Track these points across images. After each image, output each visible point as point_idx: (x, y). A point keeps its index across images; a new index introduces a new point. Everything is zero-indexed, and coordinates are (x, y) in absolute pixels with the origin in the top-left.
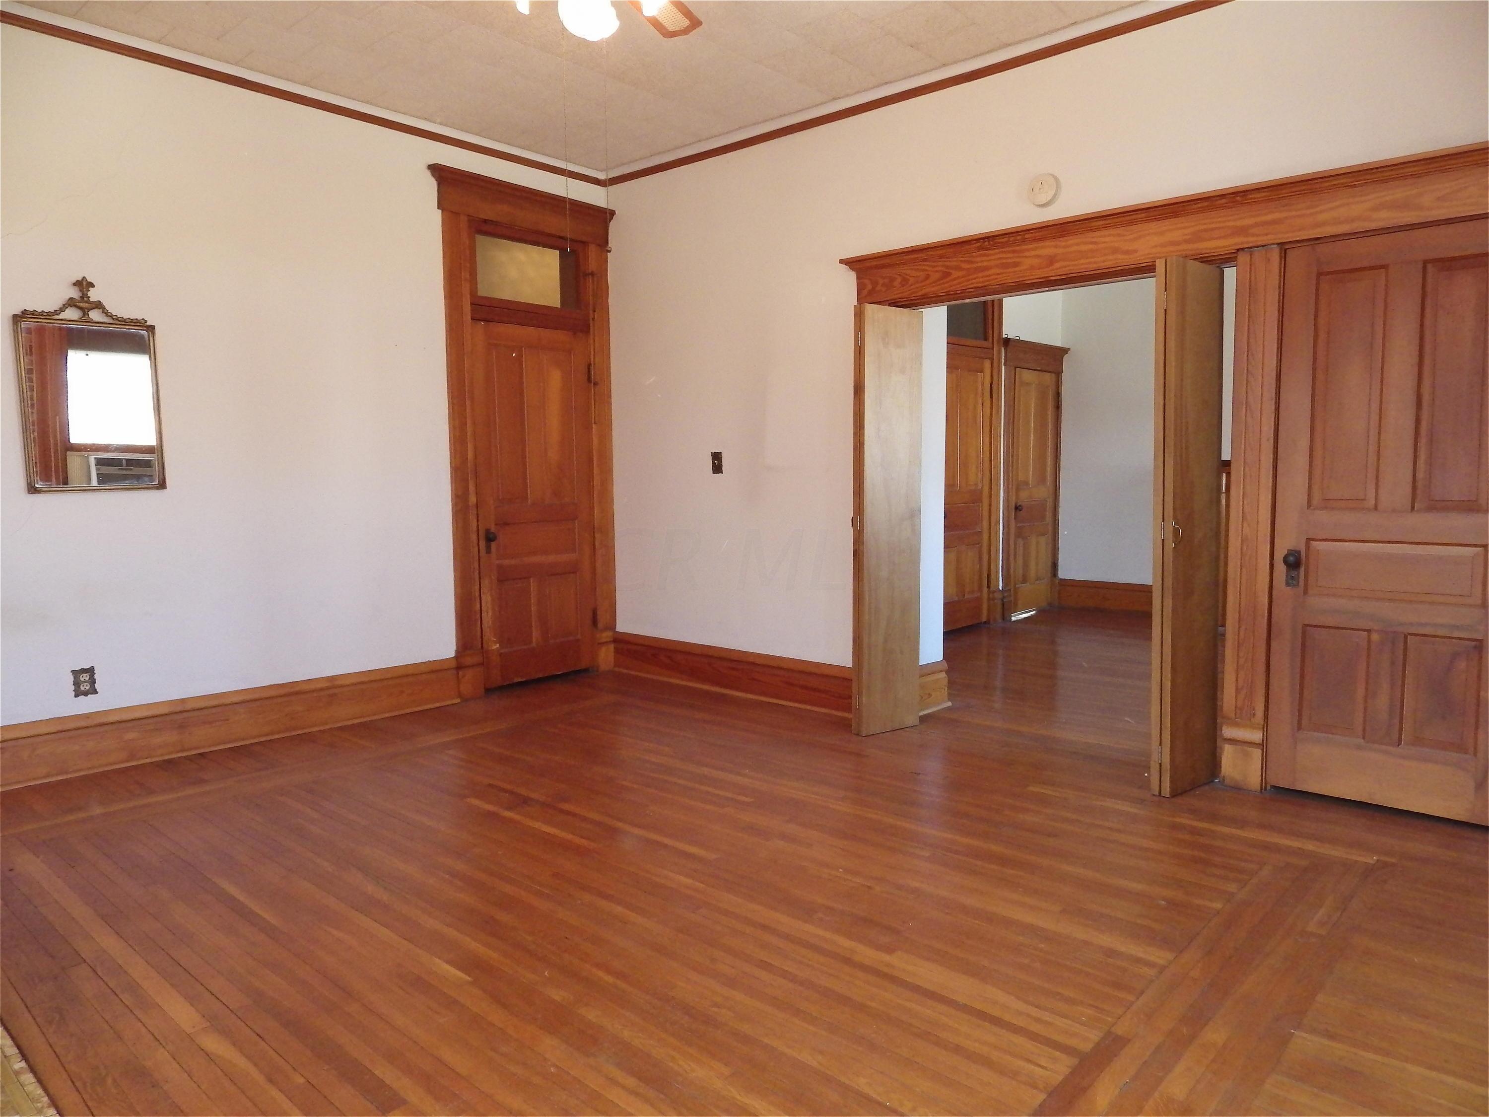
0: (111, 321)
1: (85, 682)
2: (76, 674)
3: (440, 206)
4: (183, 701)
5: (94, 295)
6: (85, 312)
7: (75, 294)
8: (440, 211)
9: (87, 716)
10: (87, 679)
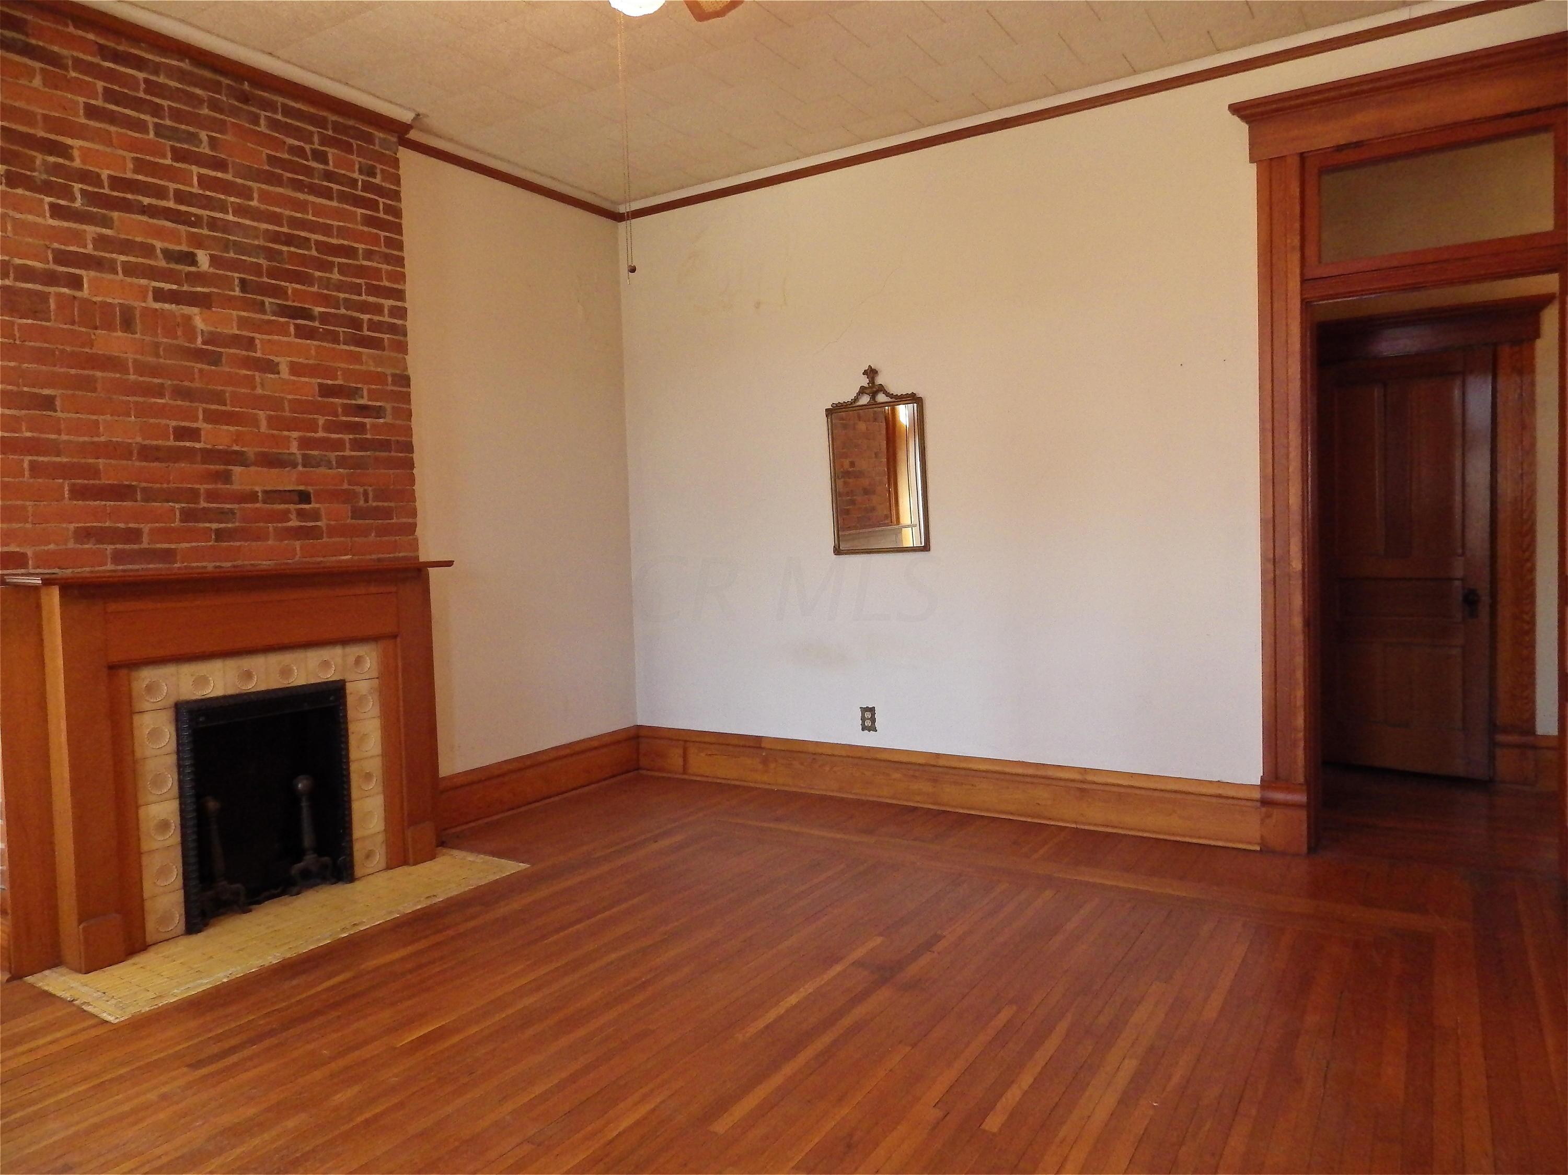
0: (890, 400)
1: (868, 719)
2: (864, 710)
3: (1252, 160)
4: (938, 756)
5: (879, 380)
6: (874, 395)
7: (865, 381)
8: (1254, 166)
9: (869, 749)
10: (870, 717)
